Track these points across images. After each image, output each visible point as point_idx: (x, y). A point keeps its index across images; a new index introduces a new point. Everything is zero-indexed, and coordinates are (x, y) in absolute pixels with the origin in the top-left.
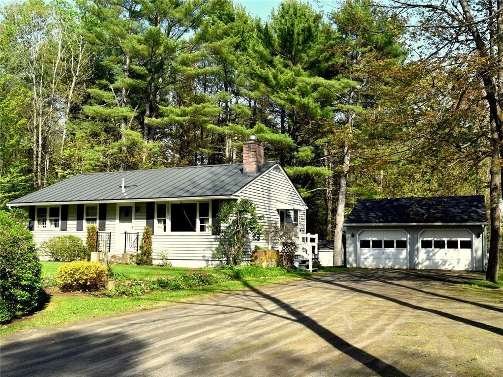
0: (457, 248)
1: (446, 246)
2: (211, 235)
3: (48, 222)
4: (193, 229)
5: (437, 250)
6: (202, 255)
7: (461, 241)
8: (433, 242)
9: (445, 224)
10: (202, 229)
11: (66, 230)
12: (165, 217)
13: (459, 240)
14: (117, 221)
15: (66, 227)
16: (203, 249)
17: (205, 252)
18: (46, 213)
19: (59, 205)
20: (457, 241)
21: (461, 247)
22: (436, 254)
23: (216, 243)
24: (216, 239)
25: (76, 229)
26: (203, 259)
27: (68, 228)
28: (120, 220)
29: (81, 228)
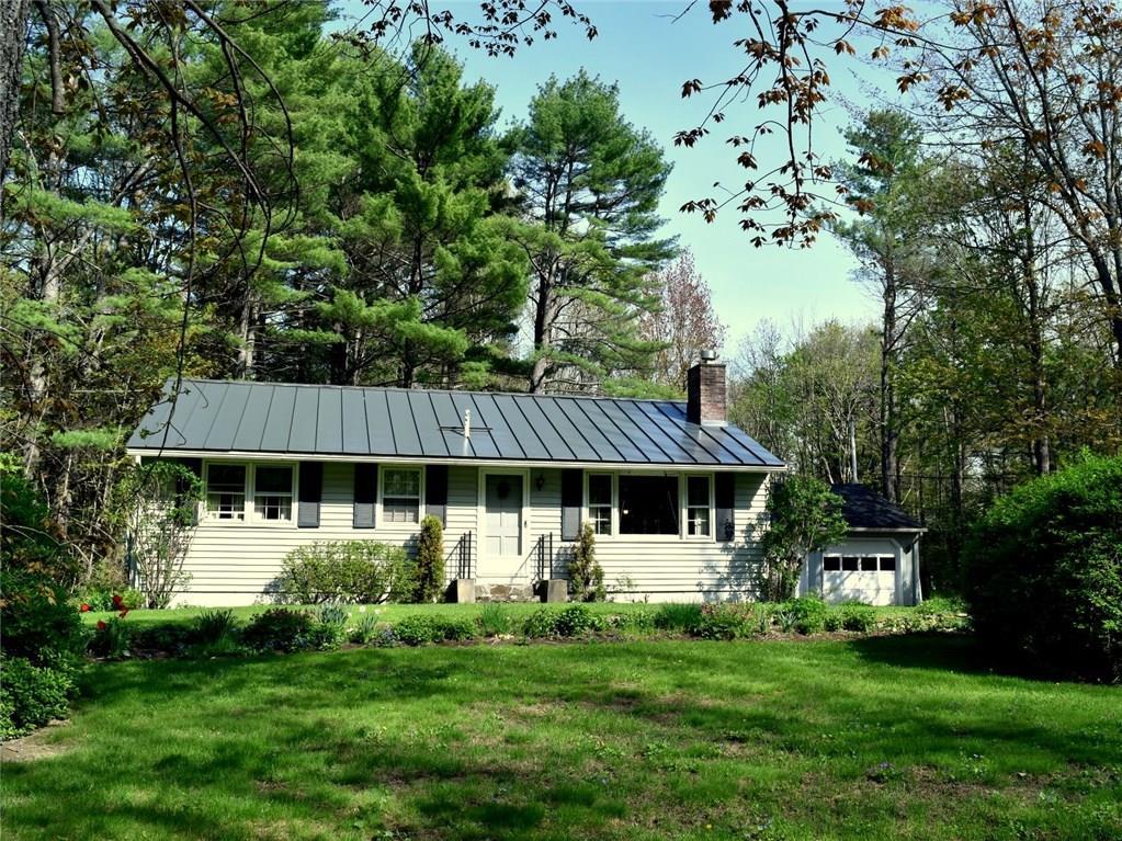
0: (876, 569)
1: (860, 566)
2: (714, 540)
3: (249, 506)
4: (673, 529)
5: (847, 573)
6: (696, 582)
7: (881, 559)
8: (841, 560)
9: (872, 530)
10: (692, 531)
11: (317, 527)
12: (610, 503)
13: (879, 556)
14: (482, 509)
15: (318, 520)
16: (697, 570)
17: (703, 576)
18: (242, 480)
19: (293, 462)
20: (876, 559)
21: (882, 569)
22: (846, 582)
23: (724, 558)
24: (725, 549)
25: (351, 523)
26: (697, 589)
27: (322, 523)
28: (487, 506)
29: (369, 522)
